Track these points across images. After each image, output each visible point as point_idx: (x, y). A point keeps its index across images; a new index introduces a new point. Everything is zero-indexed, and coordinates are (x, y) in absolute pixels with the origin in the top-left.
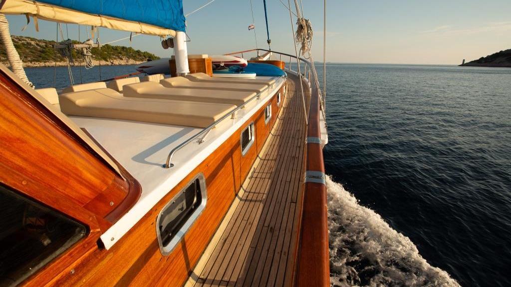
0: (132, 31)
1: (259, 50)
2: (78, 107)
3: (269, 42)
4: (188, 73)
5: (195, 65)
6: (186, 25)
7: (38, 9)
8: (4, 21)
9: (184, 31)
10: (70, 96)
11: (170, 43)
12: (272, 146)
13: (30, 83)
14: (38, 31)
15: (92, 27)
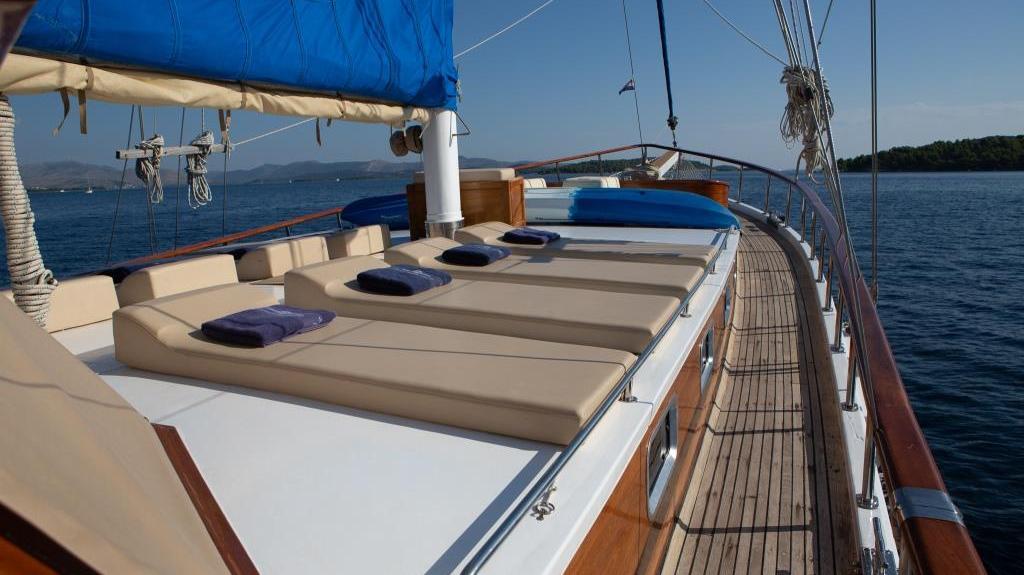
0: (319, 114)
1: (646, 146)
2: (162, 345)
3: (672, 123)
4: (459, 223)
5: (477, 201)
6: (460, 91)
7: (91, 75)
8: (5, 113)
9: (453, 109)
10: (142, 313)
11: (411, 139)
12: (723, 462)
13: (48, 271)
14: (84, 130)
15: (221, 112)
